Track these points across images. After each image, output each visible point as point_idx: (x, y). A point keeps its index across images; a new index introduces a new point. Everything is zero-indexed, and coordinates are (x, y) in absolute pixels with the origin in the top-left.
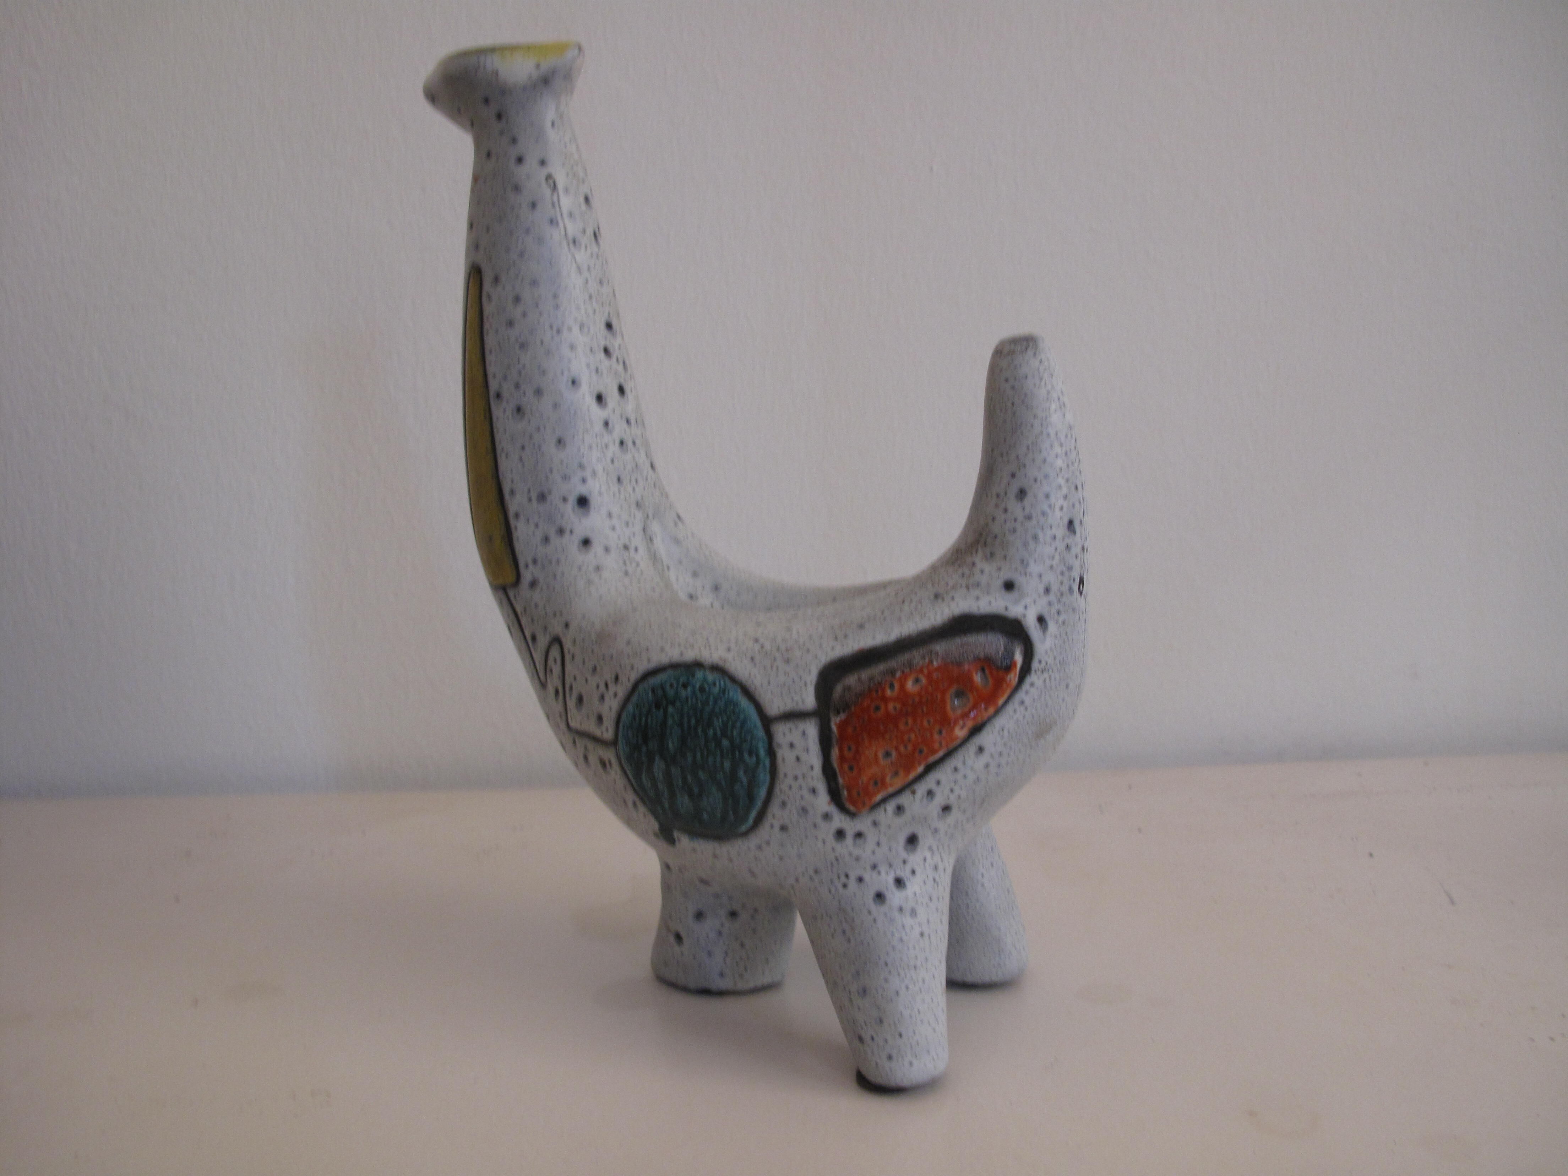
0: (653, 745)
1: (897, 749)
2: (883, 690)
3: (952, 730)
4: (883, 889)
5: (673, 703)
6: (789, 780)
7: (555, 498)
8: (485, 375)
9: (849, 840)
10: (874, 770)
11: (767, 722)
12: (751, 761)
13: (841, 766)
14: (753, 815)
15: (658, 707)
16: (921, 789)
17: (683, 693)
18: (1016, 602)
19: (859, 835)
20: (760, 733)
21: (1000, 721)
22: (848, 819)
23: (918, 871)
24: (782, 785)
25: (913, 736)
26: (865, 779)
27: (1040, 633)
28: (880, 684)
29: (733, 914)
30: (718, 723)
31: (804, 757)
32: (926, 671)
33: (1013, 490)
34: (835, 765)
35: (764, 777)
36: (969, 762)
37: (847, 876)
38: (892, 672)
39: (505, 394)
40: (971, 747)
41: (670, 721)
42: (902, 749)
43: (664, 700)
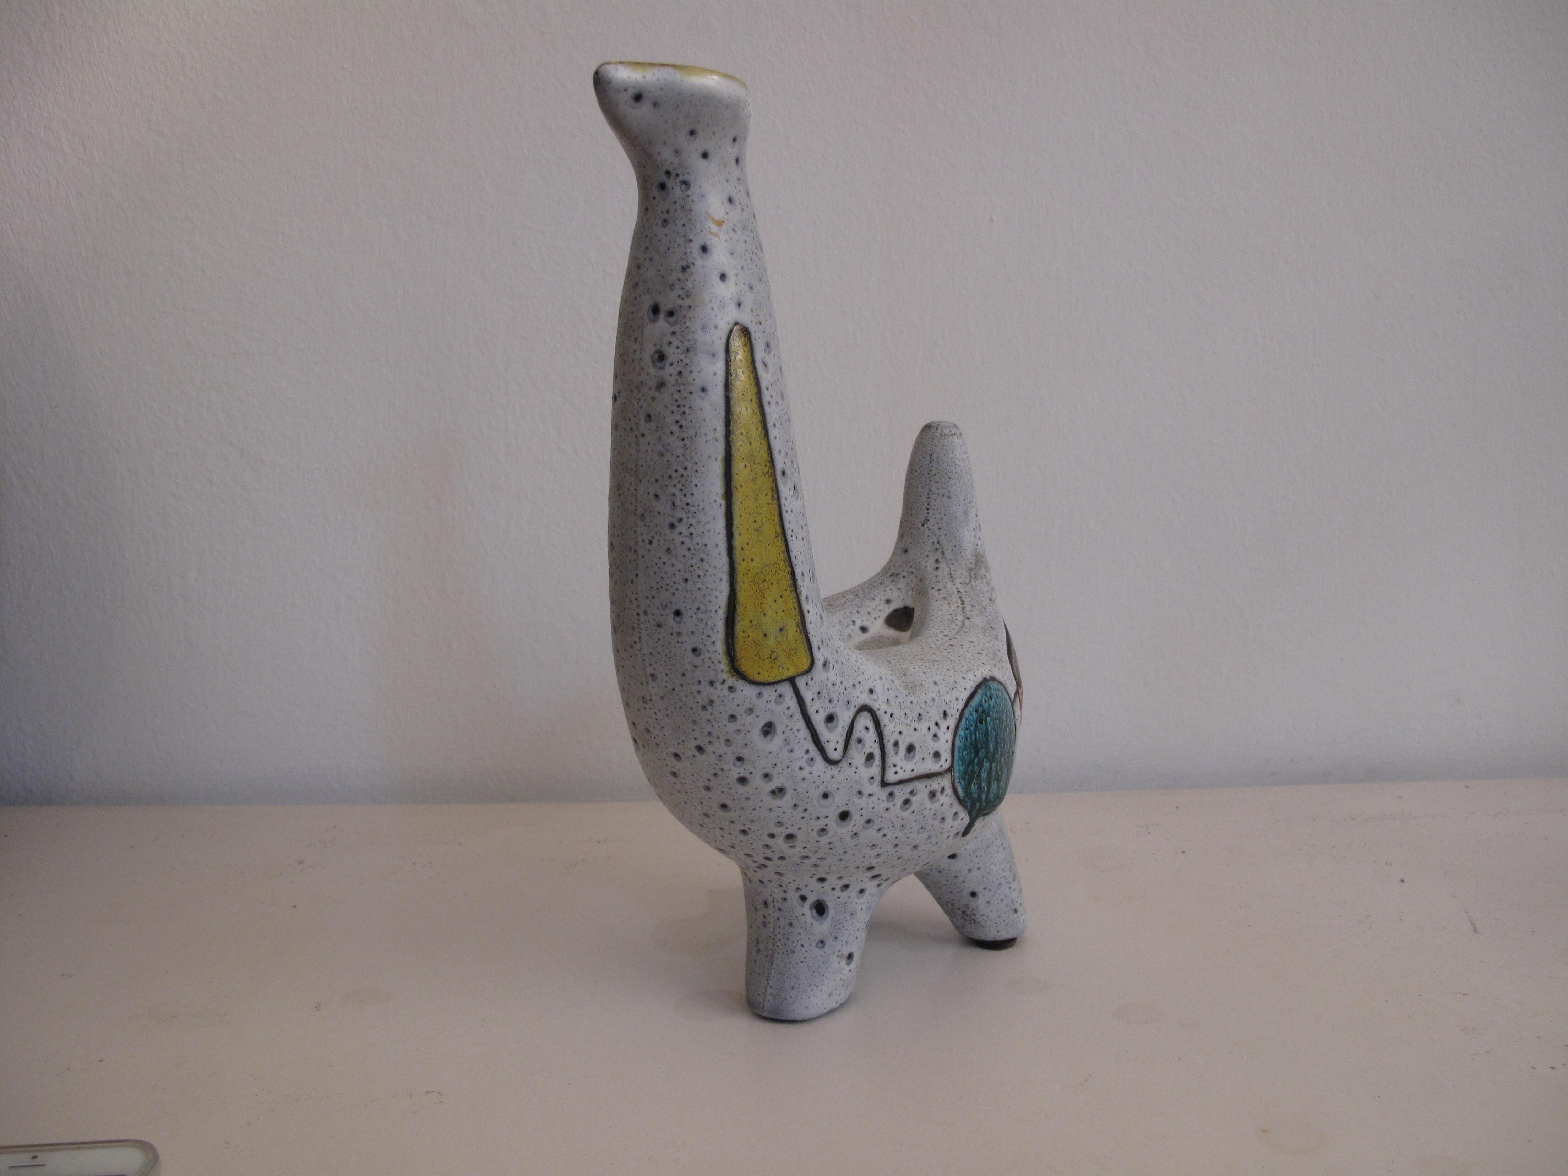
0: (982, 754)
8: (770, 449)
15: (981, 723)
39: (788, 471)
41: (990, 728)
43: (984, 714)
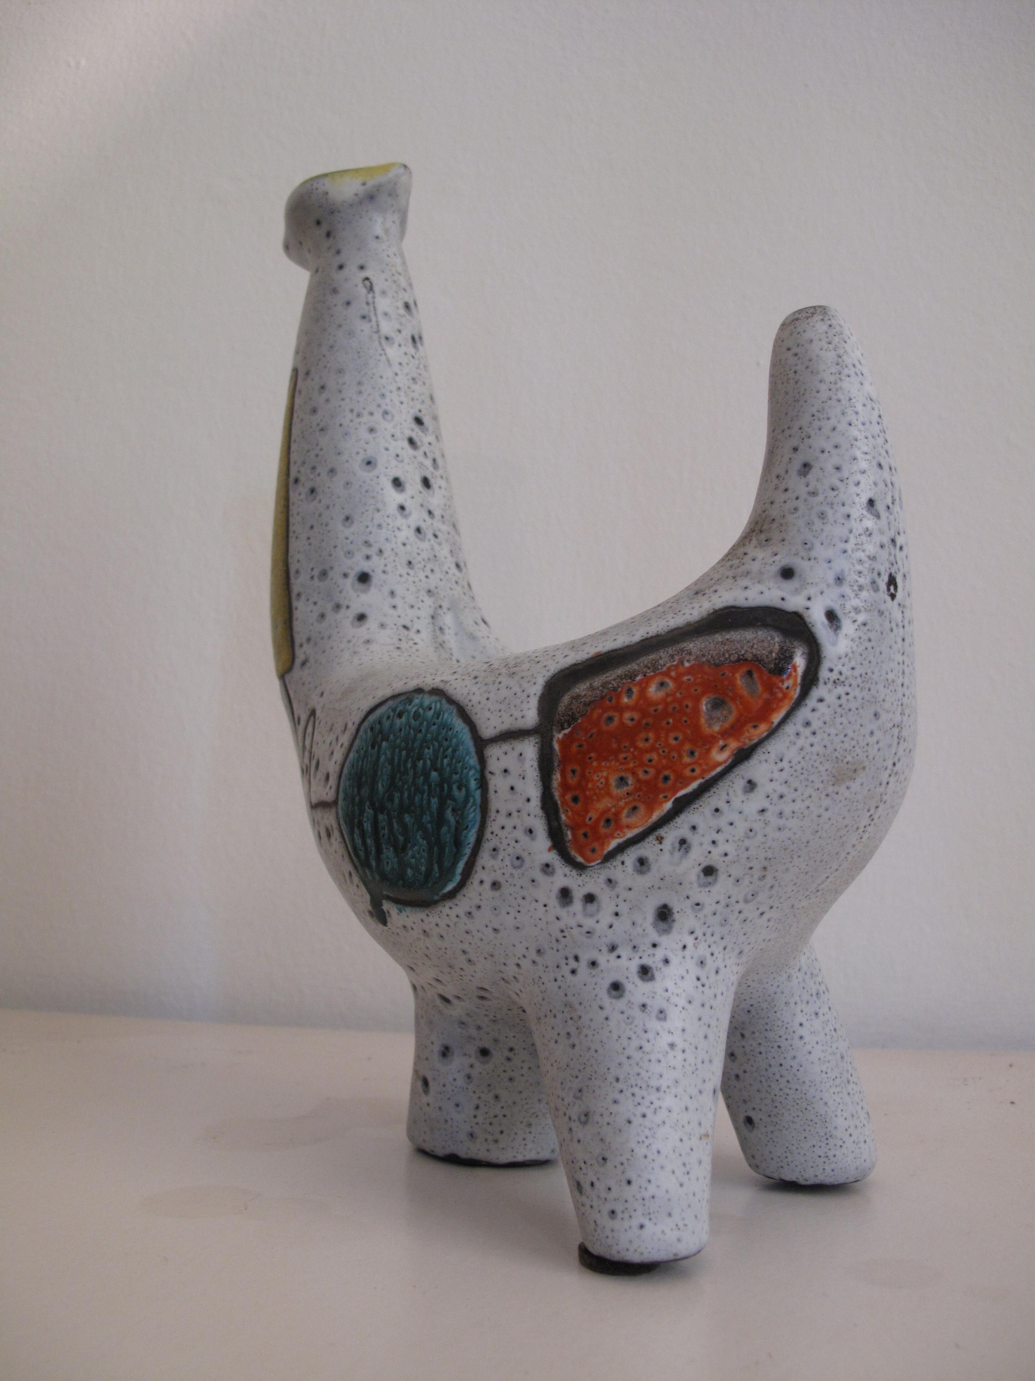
1: (634, 774)
2: (619, 697)
3: (708, 751)
4: (622, 980)
5: (386, 739)
6: (501, 820)
7: (335, 575)
8: (289, 465)
9: (577, 905)
10: (605, 803)
11: (481, 744)
12: (459, 795)
13: (563, 796)
14: (461, 866)
15: (374, 745)
16: (671, 834)
17: (398, 722)
18: (797, 591)
19: (590, 898)
20: (473, 761)
21: (776, 747)
22: (574, 873)
23: (674, 960)
24: (493, 827)
25: (654, 756)
26: (593, 815)
27: (831, 632)
28: (615, 689)
29: (484, 1052)
30: (428, 752)
31: (519, 785)
32: (673, 674)
33: (797, 465)
34: (557, 795)
35: (473, 815)
36: (737, 801)
37: (576, 958)
38: (632, 676)
39: (303, 479)
40: (736, 781)
41: (383, 758)
42: (641, 775)
43: (380, 736)
